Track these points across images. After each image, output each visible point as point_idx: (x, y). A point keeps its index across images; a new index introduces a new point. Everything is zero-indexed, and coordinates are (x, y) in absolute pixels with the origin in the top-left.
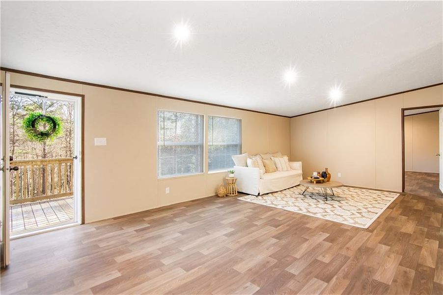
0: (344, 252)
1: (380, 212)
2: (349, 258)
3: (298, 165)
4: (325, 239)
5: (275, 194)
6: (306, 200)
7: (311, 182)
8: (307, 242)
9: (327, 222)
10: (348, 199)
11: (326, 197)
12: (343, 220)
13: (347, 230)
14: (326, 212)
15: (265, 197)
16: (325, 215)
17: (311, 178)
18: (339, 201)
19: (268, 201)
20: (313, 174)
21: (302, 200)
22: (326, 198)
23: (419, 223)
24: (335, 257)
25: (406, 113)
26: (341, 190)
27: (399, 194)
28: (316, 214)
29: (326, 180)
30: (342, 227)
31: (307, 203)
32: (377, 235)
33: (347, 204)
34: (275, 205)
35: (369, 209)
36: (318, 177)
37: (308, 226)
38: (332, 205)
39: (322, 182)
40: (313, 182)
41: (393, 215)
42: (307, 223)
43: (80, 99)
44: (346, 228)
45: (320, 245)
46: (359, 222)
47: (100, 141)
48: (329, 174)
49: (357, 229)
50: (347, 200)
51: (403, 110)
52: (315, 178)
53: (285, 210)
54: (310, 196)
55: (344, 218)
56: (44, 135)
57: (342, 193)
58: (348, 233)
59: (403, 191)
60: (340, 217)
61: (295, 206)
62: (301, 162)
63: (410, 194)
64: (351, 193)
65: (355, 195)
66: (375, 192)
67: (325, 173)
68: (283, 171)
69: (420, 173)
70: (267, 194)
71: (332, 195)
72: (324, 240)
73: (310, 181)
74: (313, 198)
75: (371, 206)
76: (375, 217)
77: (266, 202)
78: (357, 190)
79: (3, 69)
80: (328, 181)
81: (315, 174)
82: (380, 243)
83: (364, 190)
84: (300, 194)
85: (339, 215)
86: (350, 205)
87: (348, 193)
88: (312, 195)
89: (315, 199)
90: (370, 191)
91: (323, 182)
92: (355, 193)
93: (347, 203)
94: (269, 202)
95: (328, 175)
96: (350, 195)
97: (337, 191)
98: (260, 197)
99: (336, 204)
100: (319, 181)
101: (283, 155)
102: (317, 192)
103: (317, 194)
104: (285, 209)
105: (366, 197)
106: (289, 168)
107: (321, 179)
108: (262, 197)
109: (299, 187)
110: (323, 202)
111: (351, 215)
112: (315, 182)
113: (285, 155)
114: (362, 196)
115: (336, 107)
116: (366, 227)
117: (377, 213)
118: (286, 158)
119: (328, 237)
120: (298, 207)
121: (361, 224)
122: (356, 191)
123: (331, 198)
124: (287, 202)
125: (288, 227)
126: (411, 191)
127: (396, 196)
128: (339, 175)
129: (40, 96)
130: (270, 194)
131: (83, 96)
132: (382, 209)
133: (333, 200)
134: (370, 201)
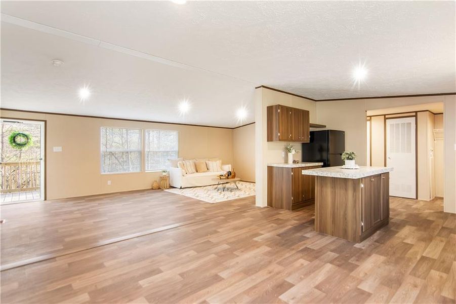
43: (44, 122)
47: (57, 149)
56: (21, 145)
79: (2, 109)
129: (18, 122)
131: (45, 121)
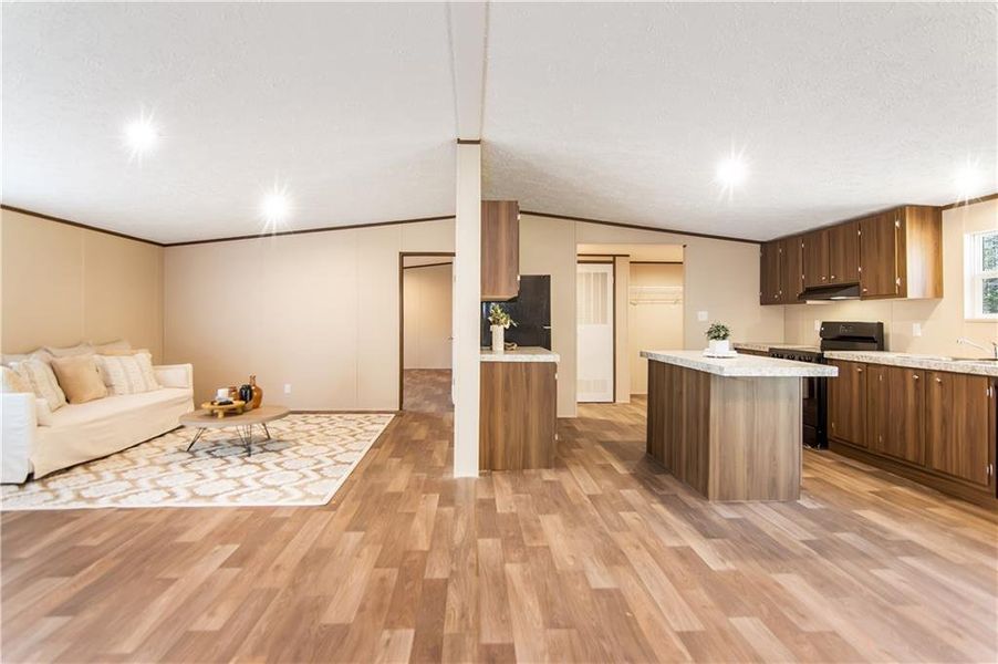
0: (267, 582)
1: (356, 458)
2: (278, 590)
3: (181, 375)
4: (226, 562)
5: (99, 466)
6: (195, 466)
7: (213, 415)
8: (172, 588)
9: (238, 514)
10: (301, 442)
11: (247, 446)
12: (281, 498)
13: (285, 519)
14: (243, 486)
15: (57, 483)
16: (239, 495)
17: (212, 403)
18: (278, 452)
19: (64, 496)
20: (217, 394)
21: (183, 466)
22: (249, 450)
23: (418, 467)
24: (242, 604)
25: (408, 261)
26: (288, 423)
27: (393, 416)
28: (217, 498)
29: (250, 404)
30: (273, 515)
31: (197, 471)
32: (343, 514)
33: (296, 456)
34: (91, 500)
35: (338, 458)
36: (231, 399)
37: (184, 538)
38: (260, 465)
39: (240, 411)
40: (217, 414)
41: (378, 461)
42: (185, 529)
44: (281, 515)
45: (209, 583)
46: (314, 493)
48: (258, 390)
49: (305, 512)
50: (297, 445)
51: (402, 255)
52: (221, 404)
53: (120, 509)
54: (209, 452)
55: (282, 491)
57: (289, 430)
58: (286, 528)
59: (401, 408)
60: (273, 490)
61: (158, 488)
62: (189, 367)
63: (411, 413)
64: (307, 427)
65: (314, 429)
66: (354, 416)
67: (249, 387)
68: (132, 393)
69: (429, 371)
70: (68, 469)
71: (266, 440)
72: (221, 566)
73: (208, 412)
74: (215, 457)
75: (342, 450)
76: (346, 473)
77: (57, 497)
78: (323, 419)
80: (256, 407)
81: (223, 394)
82: (348, 529)
83: (334, 416)
84: (180, 451)
85: (273, 487)
86: (302, 456)
87: (301, 428)
88: (214, 449)
89: (221, 457)
90: (345, 416)
91: (244, 410)
92: (316, 427)
93: (295, 452)
94: (67, 495)
95: (255, 394)
96: (303, 431)
97: (276, 428)
98: (34, 487)
99: (270, 460)
100: (234, 409)
101: (137, 347)
102: (230, 436)
103: (229, 441)
104: (124, 504)
105: (338, 432)
106: (153, 384)
107: (238, 403)
108: (45, 485)
109: (182, 433)
110: (240, 461)
111: (301, 479)
112: (221, 415)
113: (141, 348)
114: (330, 430)
115: (278, 234)
116: (325, 502)
117: (350, 464)
118: (144, 357)
119: (236, 552)
120: (165, 488)
121: (317, 496)
122: (319, 420)
123: (261, 446)
124: (131, 481)
125: (119, 561)
126: (412, 406)
127: (389, 419)
128: (287, 389)
130: (79, 470)
132: (360, 451)
133: (265, 450)
134: (343, 439)
